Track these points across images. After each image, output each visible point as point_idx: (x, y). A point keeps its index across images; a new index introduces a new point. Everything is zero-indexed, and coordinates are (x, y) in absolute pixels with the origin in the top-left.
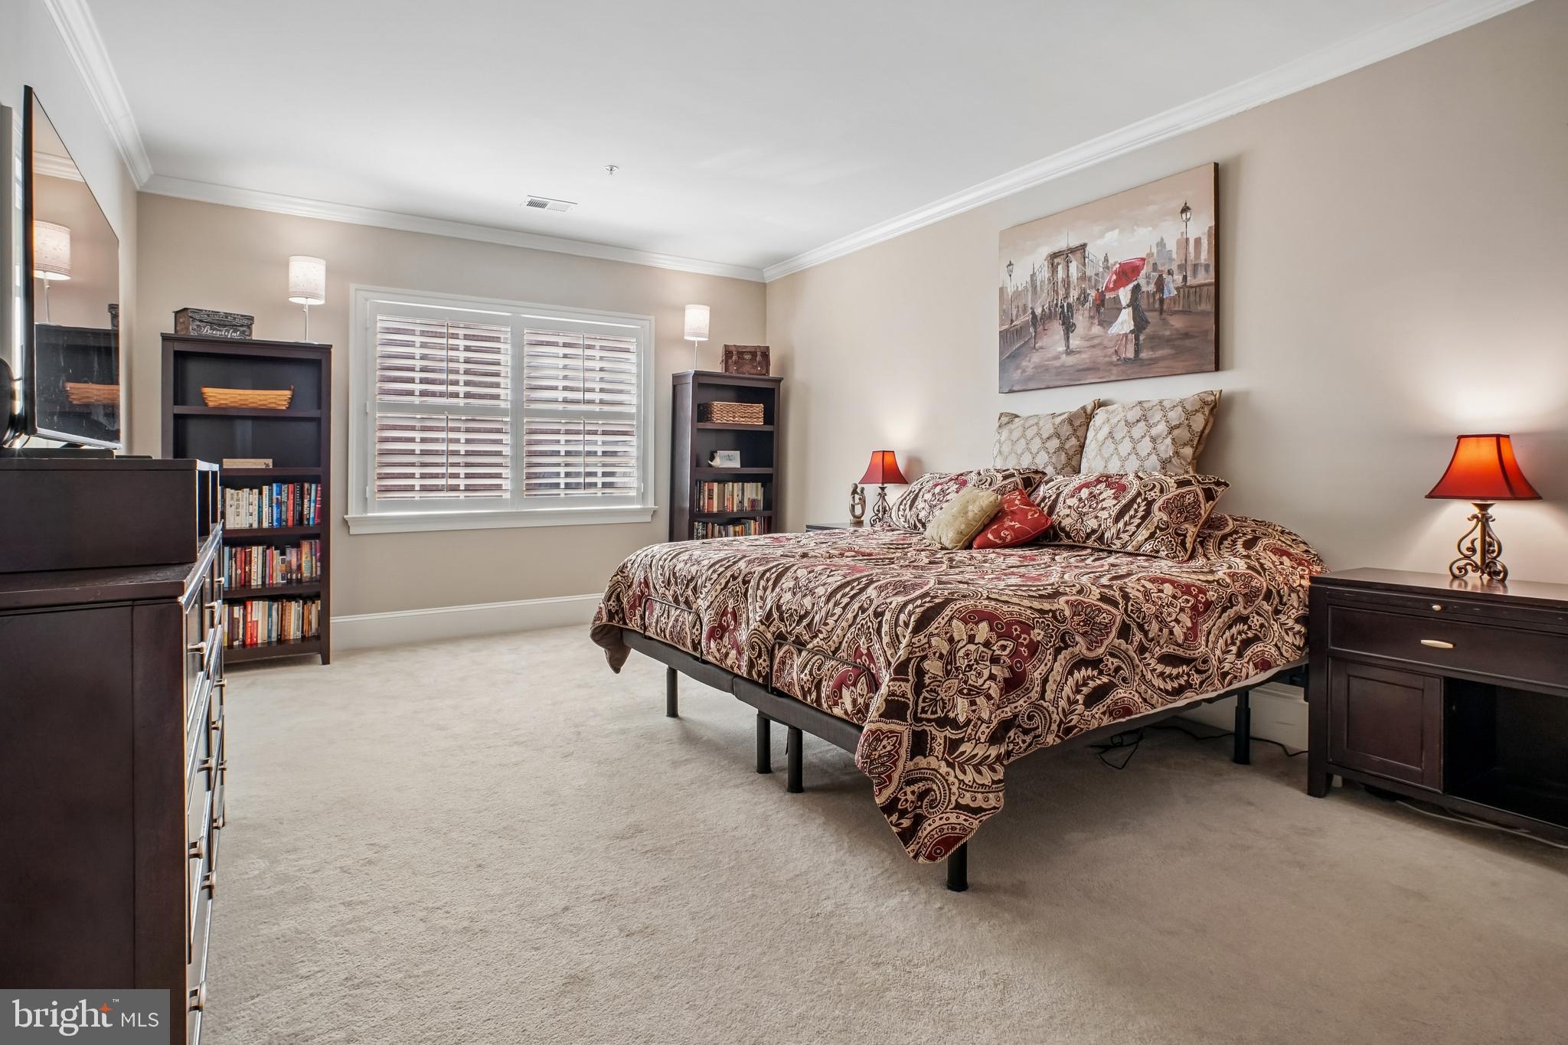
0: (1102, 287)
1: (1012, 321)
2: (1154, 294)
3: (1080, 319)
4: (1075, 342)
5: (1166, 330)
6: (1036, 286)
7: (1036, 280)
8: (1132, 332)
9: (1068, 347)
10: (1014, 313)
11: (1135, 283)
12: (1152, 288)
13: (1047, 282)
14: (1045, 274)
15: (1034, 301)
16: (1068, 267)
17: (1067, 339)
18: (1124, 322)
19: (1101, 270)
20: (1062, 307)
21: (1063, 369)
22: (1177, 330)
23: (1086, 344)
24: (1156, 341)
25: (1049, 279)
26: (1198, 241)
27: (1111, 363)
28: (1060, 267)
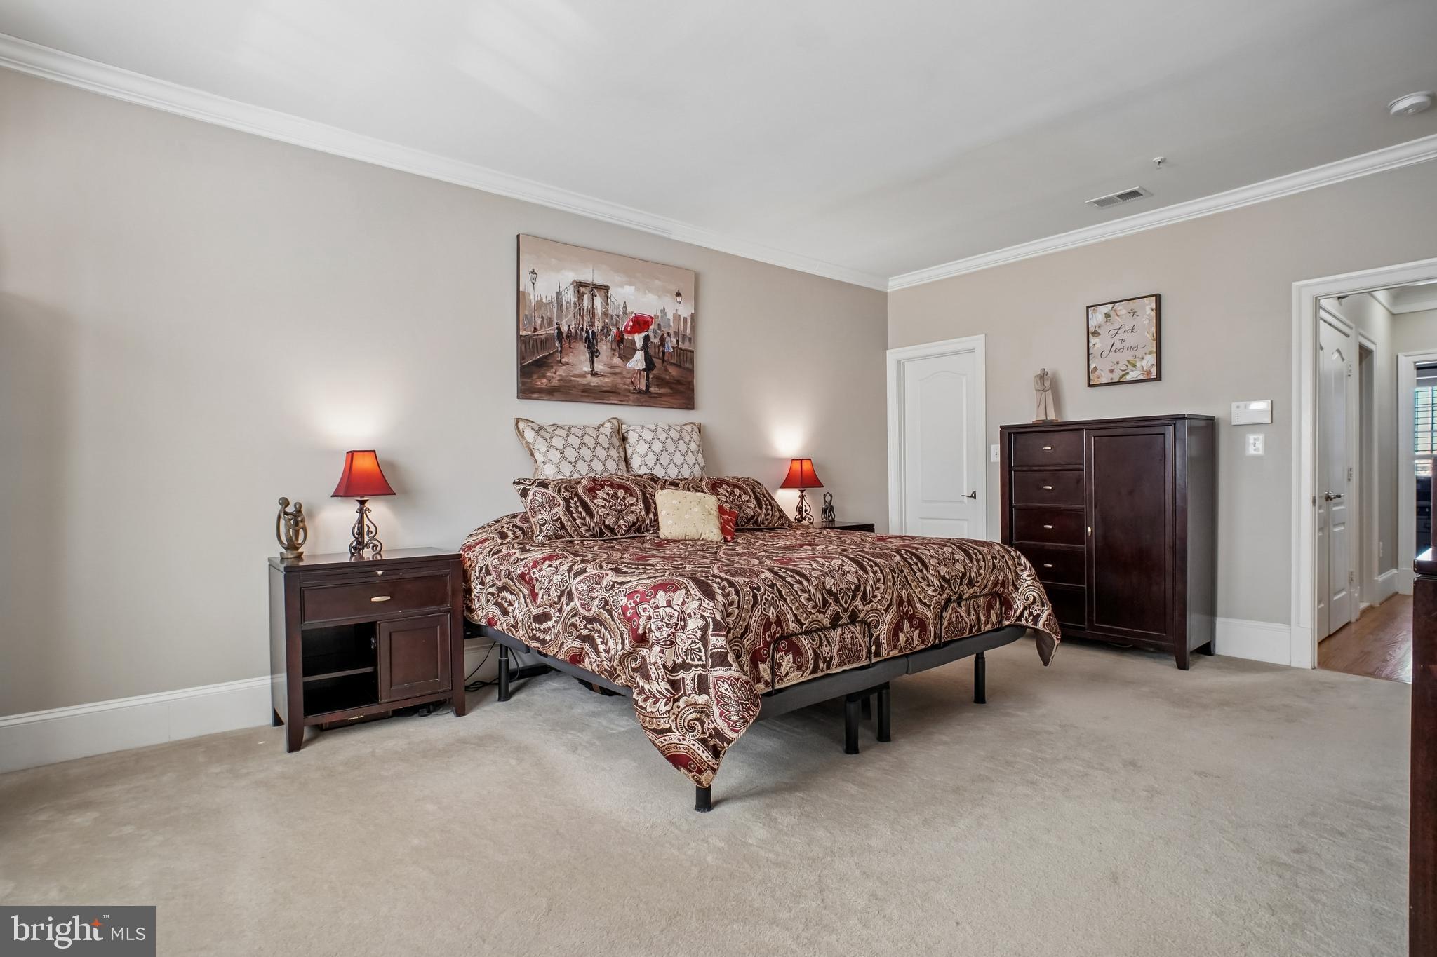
0: (622, 328)
1: (535, 330)
2: (659, 347)
3: (604, 347)
4: (599, 367)
5: (666, 375)
6: (562, 305)
7: (562, 298)
8: (644, 370)
9: (593, 368)
10: (539, 322)
11: (646, 333)
12: (657, 341)
13: (572, 305)
14: (570, 296)
15: (559, 317)
16: (593, 300)
17: (592, 362)
18: (637, 362)
19: (621, 313)
20: (588, 332)
21: (589, 387)
22: (673, 376)
23: (609, 370)
24: (661, 382)
25: (575, 304)
26: (685, 319)
27: (629, 391)
28: (586, 297)
